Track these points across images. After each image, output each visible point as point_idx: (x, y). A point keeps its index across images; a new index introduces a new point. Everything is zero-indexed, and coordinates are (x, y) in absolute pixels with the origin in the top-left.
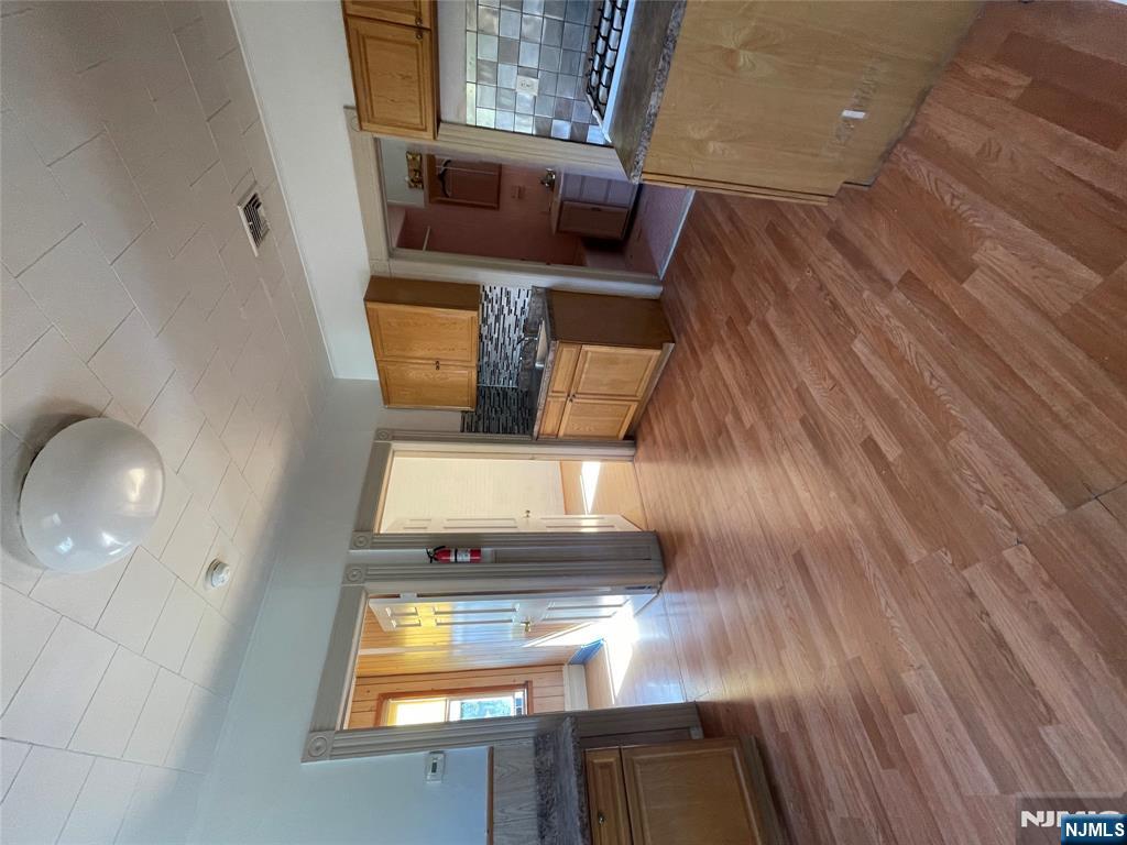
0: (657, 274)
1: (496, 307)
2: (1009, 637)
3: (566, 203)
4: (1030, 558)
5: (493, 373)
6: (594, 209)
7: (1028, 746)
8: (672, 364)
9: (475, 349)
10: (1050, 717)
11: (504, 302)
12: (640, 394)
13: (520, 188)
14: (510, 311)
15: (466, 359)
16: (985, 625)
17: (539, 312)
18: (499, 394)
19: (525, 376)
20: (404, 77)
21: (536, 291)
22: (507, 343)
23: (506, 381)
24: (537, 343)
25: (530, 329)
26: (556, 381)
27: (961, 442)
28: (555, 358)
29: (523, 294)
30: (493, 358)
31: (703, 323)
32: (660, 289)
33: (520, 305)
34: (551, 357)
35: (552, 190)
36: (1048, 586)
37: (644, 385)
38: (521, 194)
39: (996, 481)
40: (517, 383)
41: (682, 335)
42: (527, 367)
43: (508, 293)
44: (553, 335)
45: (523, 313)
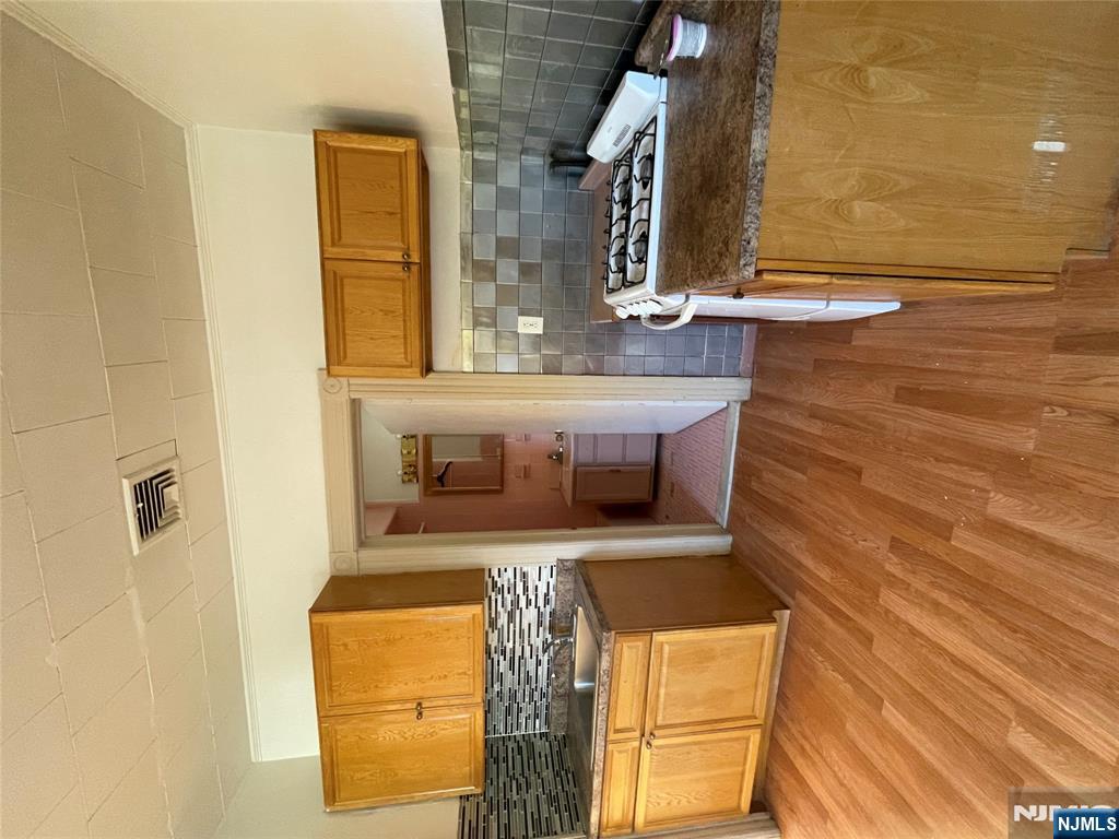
0: (714, 521)
1: (509, 598)
3: (579, 469)
5: (508, 711)
6: (612, 471)
8: (797, 645)
9: (479, 669)
11: (520, 590)
12: (760, 712)
13: (525, 467)
14: (528, 603)
15: (466, 690)
17: (570, 597)
18: (520, 748)
19: (559, 708)
20: (386, 313)
21: (563, 567)
22: (527, 654)
23: (530, 722)
24: (572, 645)
25: (560, 627)
26: (620, 709)
28: (612, 662)
29: (546, 573)
30: (507, 685)
31: (836, 565)
32: (729, 539)
33: (542, 590)
34: (605, 664)
35: (561, 463)
37: (762, 693)
38: (526, 473)
40: (547, 722)
41: (798, 594)
42: (561, 691)
43: (524, 575)
44: (603, 624)
45: (547, 602)
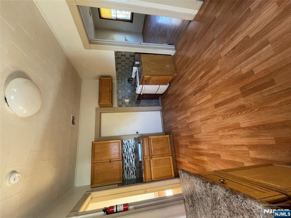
1: (126, 146)
2: (232, 47)
4: (220, 45)
7: (255, 39)
10: (248, 36)
12: (171, 153)
14: (130, 147)
16: (231, 52)
21: (135, 139)
22: (130, 158)
23: (132, 175)
27: (204, 59)
29: (133, 141)
30: (127, 166)
33: (132, 144)
36: (225, 41)
39: (210, 52)
40: (136, 175)
43: (129, 141)
